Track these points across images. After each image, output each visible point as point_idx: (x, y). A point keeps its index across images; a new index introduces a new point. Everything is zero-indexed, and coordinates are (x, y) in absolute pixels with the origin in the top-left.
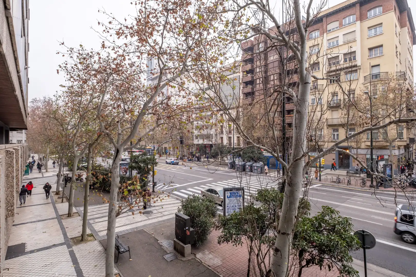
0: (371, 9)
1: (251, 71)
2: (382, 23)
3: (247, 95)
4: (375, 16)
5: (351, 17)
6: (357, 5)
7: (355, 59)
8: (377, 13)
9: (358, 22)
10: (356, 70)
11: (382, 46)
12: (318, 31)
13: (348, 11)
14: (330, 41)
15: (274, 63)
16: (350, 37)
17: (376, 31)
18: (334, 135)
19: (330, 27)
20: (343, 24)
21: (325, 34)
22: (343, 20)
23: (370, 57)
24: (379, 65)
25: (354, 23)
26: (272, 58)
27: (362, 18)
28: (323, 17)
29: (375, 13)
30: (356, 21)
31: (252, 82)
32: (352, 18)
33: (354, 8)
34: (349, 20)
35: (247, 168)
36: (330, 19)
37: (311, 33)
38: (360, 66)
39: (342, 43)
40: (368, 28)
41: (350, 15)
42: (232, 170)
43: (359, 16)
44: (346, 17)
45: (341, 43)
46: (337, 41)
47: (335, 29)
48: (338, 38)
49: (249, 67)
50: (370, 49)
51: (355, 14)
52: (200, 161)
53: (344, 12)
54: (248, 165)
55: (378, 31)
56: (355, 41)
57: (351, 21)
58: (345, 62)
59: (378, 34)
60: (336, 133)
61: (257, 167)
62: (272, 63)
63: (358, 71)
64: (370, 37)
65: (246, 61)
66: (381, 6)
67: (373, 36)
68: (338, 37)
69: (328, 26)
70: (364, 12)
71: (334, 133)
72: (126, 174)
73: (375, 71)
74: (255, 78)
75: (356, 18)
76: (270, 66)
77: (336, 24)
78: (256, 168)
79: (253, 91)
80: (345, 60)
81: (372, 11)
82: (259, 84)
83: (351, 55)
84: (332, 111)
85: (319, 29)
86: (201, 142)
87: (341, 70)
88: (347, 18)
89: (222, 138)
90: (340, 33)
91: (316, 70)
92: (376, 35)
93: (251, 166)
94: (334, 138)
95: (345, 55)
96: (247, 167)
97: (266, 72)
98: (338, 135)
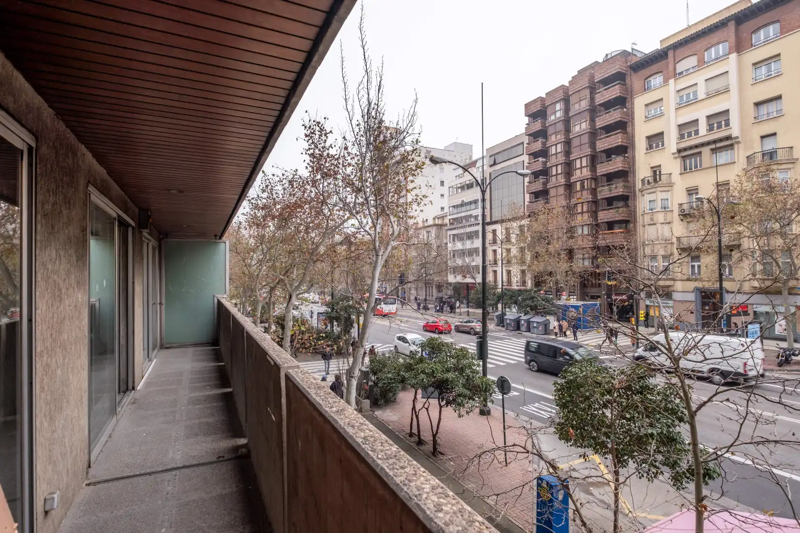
0: (759, 29)
1: (543, 153)
2: (779, 55)
3: (537, 195)
4: (767, 42)
5: (721, 46)
6: (729, 24)
7: (727, 124)
8: (771, 34)
9: (734, 56)
10: (732, 145)
11: (779, 97)
12: (660, 75)
13: (712, 35)
14: (682, 93)
15: (582, 136)
16: (717, 84)
17: (769, 70)
18: (693, 267)
19: (681, 67)
20: (706, 60)
21: (672, 81)
22: (706, 53)
23: (757, 120)
24: (775, 134)
25: (726, 55)
26: (577, 128)
27: (739, 47)
28: (668, 50)
29: (767, 36)
30: (730, 53)
31: (545, 172)
32: (721, 49)
33: (725, 29)
34: (717, 52)
35: (523, 325)
36: (680, 52)
37: (648, 80)
38: (737, 137)
39: (704, 96)
40: (754, 64)
41: (718, 43)
42: (500, 328)
43: (733, 44)
44: (711, 47)
45: (701, 95)
46: (695, 93)
47: (691, 71)
48: (695, 86)
49: (538, 146)
50: (757, 104)
51: (727, 41)
52: (454, 313)
53: (706, 38)
54: (524, 320)
55: (773, 70)
56: (727, 90)
57: (721, 53)
58: (710, 131)
59: (773, 75)
60: (696, 264)
61: (537, 322)
62: (579, 137)
63: (736, 146)
64: (756, 82)
65: (534, 136)
66: (778, 21)
67: (764, 79)
68: (696, 84)
69: (677, 65)
70: (745, 35)
71: (694, 264)
72: (326, 328)
73: (769, 145)
74: (549, 165)
75: (730, 49)
76: (575, 143)
77: (692, 61)
78: (535, 325)
79: (545, 189)
80: (711, 128)
81: (762, 32)
82: (557, 175)
83: (719, 118)
84: (688, 222)
85: (662, 72)
86: (459, 279)
87: (703, 145)
88: (713, 49)
89: (495, 272)
90: (699, 78)
91: (657, 146)
92: (769, 78)
93: (528, 322)
94: (693, 273)
95: (709, 117)
96: (523, 323)
97: (568, 153)
98: (699, 267)
